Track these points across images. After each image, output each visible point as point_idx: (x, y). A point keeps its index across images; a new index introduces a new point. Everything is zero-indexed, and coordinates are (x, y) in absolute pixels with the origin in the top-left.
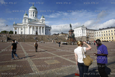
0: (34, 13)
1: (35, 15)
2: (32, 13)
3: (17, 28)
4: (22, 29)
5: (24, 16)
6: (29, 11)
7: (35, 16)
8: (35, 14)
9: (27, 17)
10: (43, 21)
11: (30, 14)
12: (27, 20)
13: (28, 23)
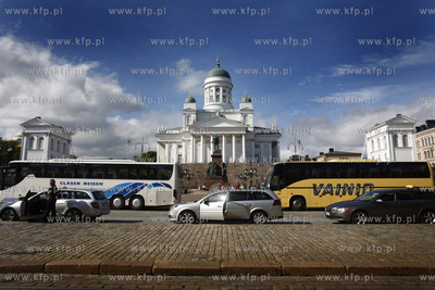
0: (217, 90)
1: (224, 97)
2: (212, 91)
3: (167, 143)
4: (180, 147)
5: (186, 106)
6: (206, 87)
7: (224, 100)
8: (224, 91)
9: (193, 106)
10: (245, 112)
11: (207, 95)
12: (193, 117)
13: (190, 127)
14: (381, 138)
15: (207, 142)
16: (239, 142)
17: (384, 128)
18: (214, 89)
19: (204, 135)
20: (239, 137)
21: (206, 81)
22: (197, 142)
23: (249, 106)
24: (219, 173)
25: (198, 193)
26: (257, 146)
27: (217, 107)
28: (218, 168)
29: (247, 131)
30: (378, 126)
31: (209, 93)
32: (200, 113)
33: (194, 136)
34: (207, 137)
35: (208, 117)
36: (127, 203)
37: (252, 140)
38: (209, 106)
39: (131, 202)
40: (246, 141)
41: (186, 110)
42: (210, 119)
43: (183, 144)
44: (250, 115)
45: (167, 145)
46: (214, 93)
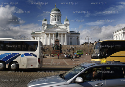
0: (55, 16)
2: (53, 17)
3: (35, 37)
4: (41, 38)
5: (43, 22)
6: (51, 15)
7: (58, 20)
8: (58, 17)
9: (46, 22)
10: (66, 25)
11: (51, 18)
12: (46, 27)
13: (45, 31)
14: (120, 35)
15: (51, 36)
16: (64, 37)
17: (122, 31)
18: (54, 16)
19: (50, 34)
20: (64, 35)
21: (51, 13)
22: (47, 36)
23: (68, 23)
24: (58, 49)
25: (49, 58)
26: (71, 39)
27: (55, 23)
28: (58, 46)
29: (67, 33)
30: (118, 31)
31: (52, 18)
32: (49, 25)
33: (46, 34)
34: (51, 35)
35: (52, 27)
36: (7, 66)
37: (69, 36)
38: (52, 23)
39: (10, 66)
40: (67, 36)
41: (43, 24)
42: (53, 28)
43: (42, 37)
44: (68, 26)
45: (35, 38)
46: (54, 18)
